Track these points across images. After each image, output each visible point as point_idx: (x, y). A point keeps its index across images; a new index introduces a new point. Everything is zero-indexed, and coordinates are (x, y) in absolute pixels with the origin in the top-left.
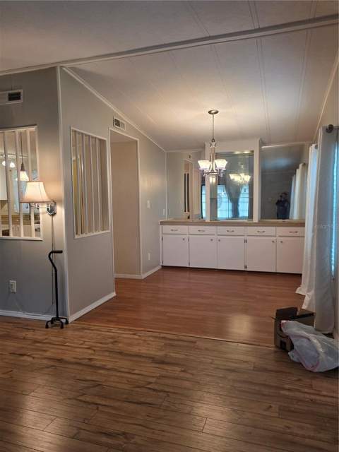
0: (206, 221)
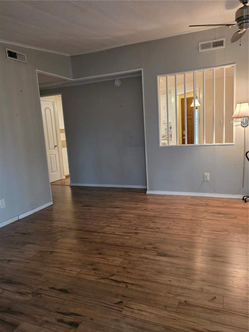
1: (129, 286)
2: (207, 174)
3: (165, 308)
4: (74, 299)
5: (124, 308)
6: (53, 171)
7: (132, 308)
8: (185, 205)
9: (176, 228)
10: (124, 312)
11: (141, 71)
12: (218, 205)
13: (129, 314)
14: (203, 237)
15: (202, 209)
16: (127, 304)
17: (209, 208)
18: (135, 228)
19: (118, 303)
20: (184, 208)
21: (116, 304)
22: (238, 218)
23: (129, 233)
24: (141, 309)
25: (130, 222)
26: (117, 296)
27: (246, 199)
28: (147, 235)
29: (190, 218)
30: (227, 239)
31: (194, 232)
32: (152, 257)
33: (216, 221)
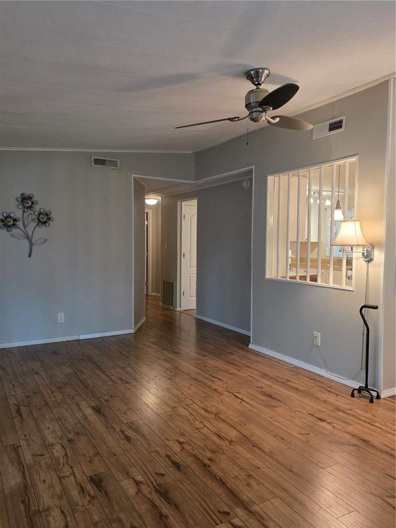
2: (318, 334)
4: (179, 481)
5: (224, 522)
6: (191, 296)
11: (252, 170)
19: (222, 513)
21: (219, 511)
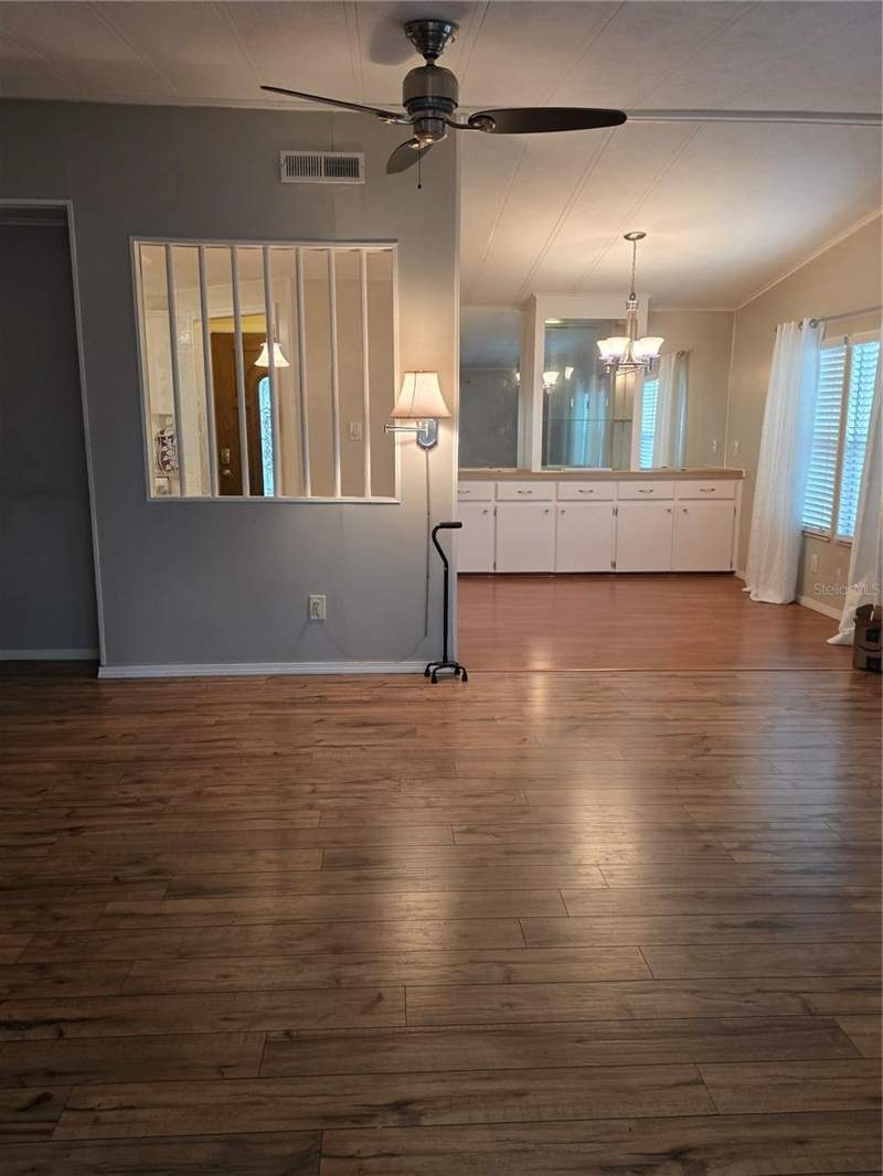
0: (534, 471)
1: (70, 1031)
2: (321, 599)
3: (219, 1076)
5: (59, 1116)
7: (92, 1110)
8: (246, 706)
9: (226, 789)
10: (60, 1133)
12: (358, 698)
13: (83, 1133)
14: (323, 809)
15: (305, 714)
16: (68, 1098)
17: (328, 711)
18: (66, 811)
19: (31, 1106)
20: (246, 717)
21: (22, 1110)
22: (420, 731)
23: (43, 834)
24: (127, 1104)
25: (45, 790)
26: (21, 1079)
27: (434, 672)
28: (118, 832)
29: (270, 751)
30: (394, 805)
31: (289, 795)
32: (148, 908)
33: (356, 749)
